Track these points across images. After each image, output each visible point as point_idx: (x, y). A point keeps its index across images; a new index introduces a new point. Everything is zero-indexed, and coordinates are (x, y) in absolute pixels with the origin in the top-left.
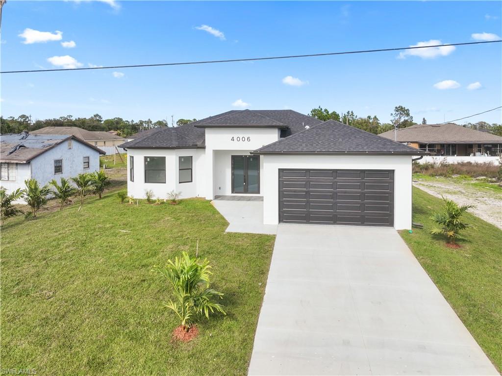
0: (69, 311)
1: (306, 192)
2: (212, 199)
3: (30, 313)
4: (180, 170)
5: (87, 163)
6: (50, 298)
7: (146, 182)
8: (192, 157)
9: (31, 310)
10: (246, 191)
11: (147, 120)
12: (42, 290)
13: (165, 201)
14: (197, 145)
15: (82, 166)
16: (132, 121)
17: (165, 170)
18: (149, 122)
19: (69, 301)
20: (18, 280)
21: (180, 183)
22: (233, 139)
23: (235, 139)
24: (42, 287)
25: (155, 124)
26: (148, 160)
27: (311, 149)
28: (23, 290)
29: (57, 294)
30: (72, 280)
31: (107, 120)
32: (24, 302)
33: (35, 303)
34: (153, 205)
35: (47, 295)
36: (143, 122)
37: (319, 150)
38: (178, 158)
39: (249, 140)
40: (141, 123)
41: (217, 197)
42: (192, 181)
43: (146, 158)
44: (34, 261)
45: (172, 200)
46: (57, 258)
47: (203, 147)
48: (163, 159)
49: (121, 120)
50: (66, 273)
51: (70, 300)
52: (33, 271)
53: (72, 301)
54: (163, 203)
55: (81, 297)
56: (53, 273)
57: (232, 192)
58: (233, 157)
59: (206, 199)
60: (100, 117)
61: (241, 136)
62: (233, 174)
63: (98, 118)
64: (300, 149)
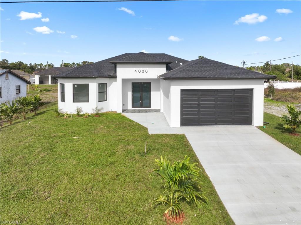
0: (69, 208)
1: (198, 105)
2: (121, 112)
3: (34, 214)
4: (99, 93)
5: (18, 90)
6: (47, 198)
7: (74, 102)
8: (106, 83)
9: (34, 211)
10: (141, 106)
11: (40, 63)
12: (37, 192)
13: (90, 114)
14: (111, 75)
15: (14, 92)
16: (31, 64)
17: (89, 93)
18: (41, 65)
19: (66, 200)
20: (11, 184)
21: (99, 102)
22: (136, 71)
23: (137, 71)
24: (36, 190)
25: (46, 66)
26: (76, 86)
27: (203, 76)
28: (20, 193)
29: (52, 194)
30: (60, 180)
31: (12, 63)
32: (25, 204)
33: (36, 204)
34: (82, 117)
35: (44, 196)
36: (37, 64)
37: (208, 76)
38: (98, 85)
39: (147, 72)
40: (36, 65)
41: (124, 111)
42: (106, 101)
44: (17, 167)
45: (96, 114)
46: (36, 163)
47: (115, 77)
49: (22, 63)
50: (51, 175)
51: (66, 198)
52: (21, 176)
53: (68, 200)
54: (89, 116)
55: (74, 194)
56: (39, 175)
57: (132, 107)
58: (133, 84)
59: (117, 112)
60: (7, 61)
61: (141, 69)
62: (132, 95)
63: (5, 62)
64: (196, 76)
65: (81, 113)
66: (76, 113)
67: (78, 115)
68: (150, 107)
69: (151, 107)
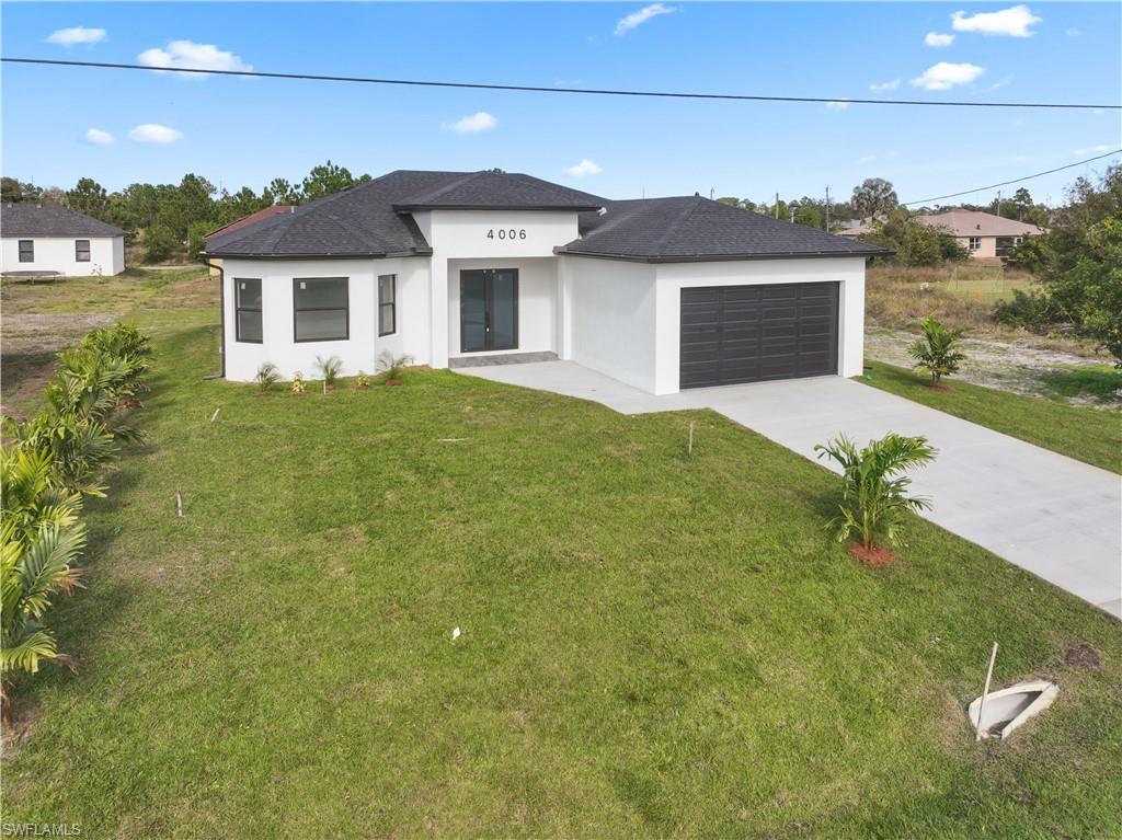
8: (394, 276)
21: (380, 336)
23: (496, 234)
26: (303, 286)
42: (394, 332)
43: (297, 282)
48: (342, 284)
65: (338, 376)
66: (320, 376)
67: (331, 381)
68: (515, 346)
69: (520, 346)
